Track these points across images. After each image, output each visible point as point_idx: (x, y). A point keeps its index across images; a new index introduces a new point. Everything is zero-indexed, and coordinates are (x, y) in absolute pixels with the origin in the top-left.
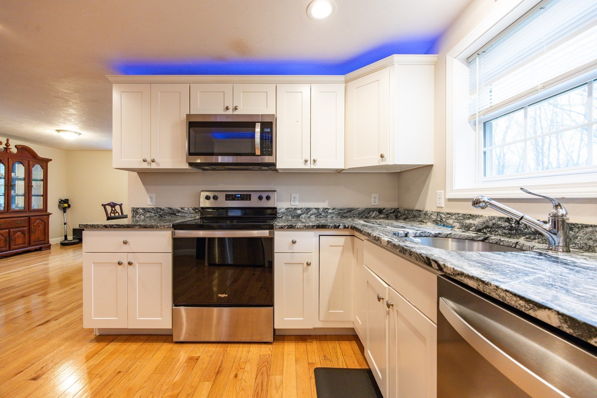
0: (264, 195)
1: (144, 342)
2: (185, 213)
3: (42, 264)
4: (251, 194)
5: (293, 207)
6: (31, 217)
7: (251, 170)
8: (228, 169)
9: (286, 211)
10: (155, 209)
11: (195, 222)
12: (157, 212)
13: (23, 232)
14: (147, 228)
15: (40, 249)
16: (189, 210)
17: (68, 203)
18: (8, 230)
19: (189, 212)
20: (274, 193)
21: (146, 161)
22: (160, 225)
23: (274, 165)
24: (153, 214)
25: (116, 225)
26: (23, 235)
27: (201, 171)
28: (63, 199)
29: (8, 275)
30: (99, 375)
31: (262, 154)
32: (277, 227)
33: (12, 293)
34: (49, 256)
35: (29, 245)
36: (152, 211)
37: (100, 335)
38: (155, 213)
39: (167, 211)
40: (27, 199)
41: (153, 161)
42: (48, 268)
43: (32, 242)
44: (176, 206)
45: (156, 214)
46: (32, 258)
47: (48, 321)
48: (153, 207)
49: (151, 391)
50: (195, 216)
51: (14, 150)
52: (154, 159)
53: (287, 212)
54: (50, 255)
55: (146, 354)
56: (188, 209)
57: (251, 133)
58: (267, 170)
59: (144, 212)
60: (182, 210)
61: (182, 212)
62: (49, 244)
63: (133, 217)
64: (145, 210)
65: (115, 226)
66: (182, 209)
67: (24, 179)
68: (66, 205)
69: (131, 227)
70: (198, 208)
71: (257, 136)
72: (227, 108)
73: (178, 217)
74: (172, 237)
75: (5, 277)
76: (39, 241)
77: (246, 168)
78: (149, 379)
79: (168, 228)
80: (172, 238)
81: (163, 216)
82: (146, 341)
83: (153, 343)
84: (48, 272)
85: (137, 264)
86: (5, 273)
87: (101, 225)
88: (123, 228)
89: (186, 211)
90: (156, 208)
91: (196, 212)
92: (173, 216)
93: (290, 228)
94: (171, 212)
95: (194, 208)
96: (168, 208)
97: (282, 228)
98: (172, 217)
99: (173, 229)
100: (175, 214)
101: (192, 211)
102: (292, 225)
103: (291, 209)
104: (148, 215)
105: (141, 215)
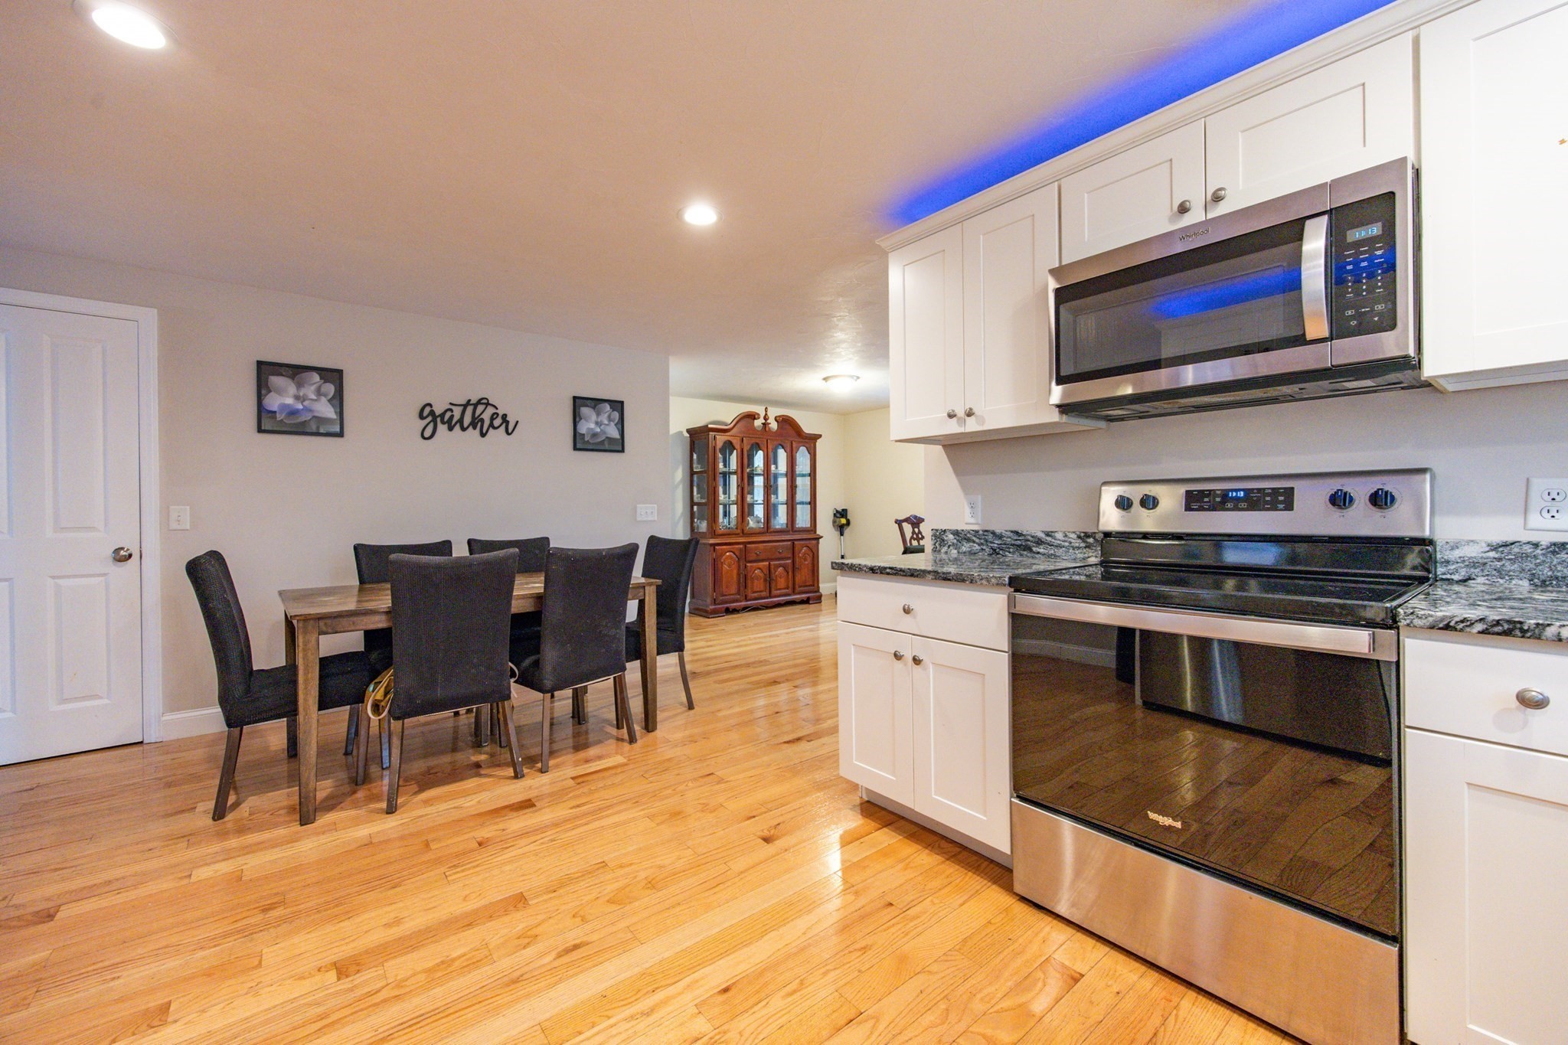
0: (1361, 491)
1: (948, 859)
2: (1056, 546)
3: (807, 630)
4: (1293, 488)
5: (1545, 539)
6: (796, 543)
7: (1292, 399)
8: (1193, 407)
9: (1492, 554)
10: (981, 532)
11: (1086, 575)
12: (986, 541)
13: (784, 567)
14: (949, 580)
15: (806, 602)
16: (1066, 539)
17: (846, 518)
18: (768, 563)
19: (1067, 544)
20: (1417, 478)
21: (955, 416)
22: (979, 575)
23: (1409, 364)
24: (977, 547)
25: (890, 568)
26: (786, 574)
27: (1102, 424)
28: (840, 509)
29: (763, 640)
30: (855, 888)
31: (1339, 330)
32: (1417, 622)
33: (765, 672)
34: (818, 616)
35: (794, 592)
36: (974, 538)
37: (868, 802)
38: (982, 544)
39: (1009, 540)
40: (790, 508)
41: (970, 414)
42: (818, 638)
43: (797, 587)
44: (1034, 527)
45: (984, 547)
46: (797, 616)
47: (799, 739)
48: (976, 528)
49: (946, 992)
50: (1086, 555)
51: (774, 426)
52: (971, 409)
53: (1499, 560)
54: (820, 613)
55: (947, 890)
56: (1066, 536)
57: (1285, 264)
58: (1375, 391)
59: (958, 540)
60: (1049, 539)
61: (1048, 544)
62: (818, 594)
63: (935, 550)
64: (959, 536)
65: (888, 570)
66: (1048, 534)
67: (786, 475)
68: (843, 521)
69: (917, 576)
70: (1095, 533)
71: (1308, 269)
72: (1183, 209)
73: (1037, 556)
74: (1008, 610)
75: (758, 643)
76: (806, 586)
77: (1266, 395)
78: (945, 958)
79: (997, 584)
80: (1009, 613)
81: (1001, 552)
82: (953, 857)
83: (966, 871)
84: (819, 644)
85: (931, 664)
86: (759, 635)
87: (865, 566)
88: (903, 576)
89: (1059, 542)
90: (983, 531)
91: (1088, 546)
92: (1025, 553)
93: (1507, 633)
94: (1019, 542)
95: (1082, 535)
96: (1012, 532)
97: (1447, 627)
98: (1021, 555)
99: (1012, 590)
100: (1029, 549)
101: (1077, 543)
102: (1521, 623)
103: (1528, 549)
104: (966, 547)
105: (951, 548)
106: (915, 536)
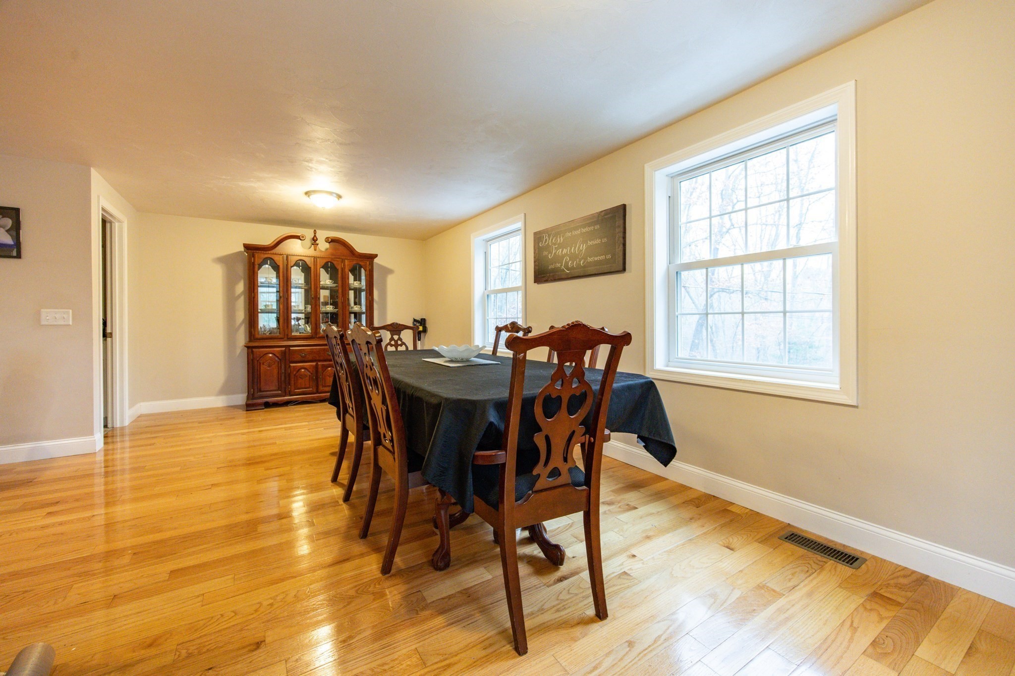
18: (315, 363)
28: (418, 318)
68: (421, 328)
106: (393, 343)
